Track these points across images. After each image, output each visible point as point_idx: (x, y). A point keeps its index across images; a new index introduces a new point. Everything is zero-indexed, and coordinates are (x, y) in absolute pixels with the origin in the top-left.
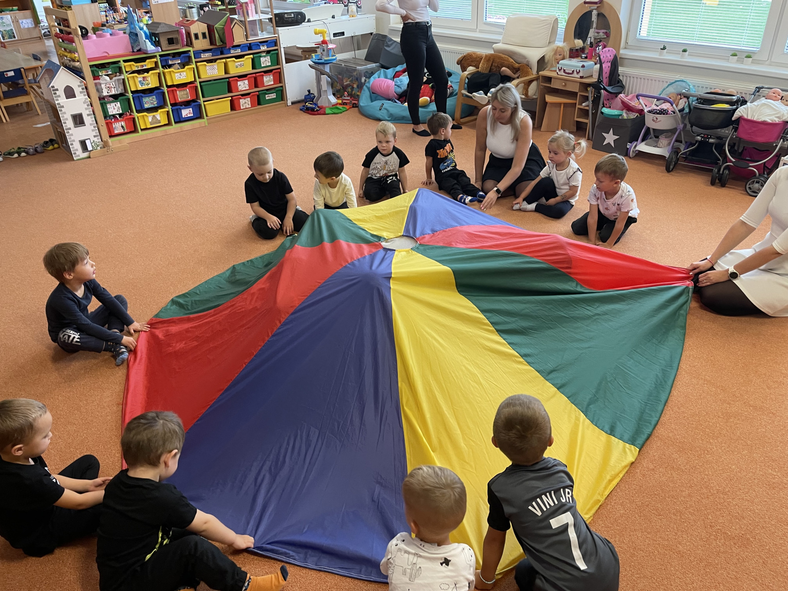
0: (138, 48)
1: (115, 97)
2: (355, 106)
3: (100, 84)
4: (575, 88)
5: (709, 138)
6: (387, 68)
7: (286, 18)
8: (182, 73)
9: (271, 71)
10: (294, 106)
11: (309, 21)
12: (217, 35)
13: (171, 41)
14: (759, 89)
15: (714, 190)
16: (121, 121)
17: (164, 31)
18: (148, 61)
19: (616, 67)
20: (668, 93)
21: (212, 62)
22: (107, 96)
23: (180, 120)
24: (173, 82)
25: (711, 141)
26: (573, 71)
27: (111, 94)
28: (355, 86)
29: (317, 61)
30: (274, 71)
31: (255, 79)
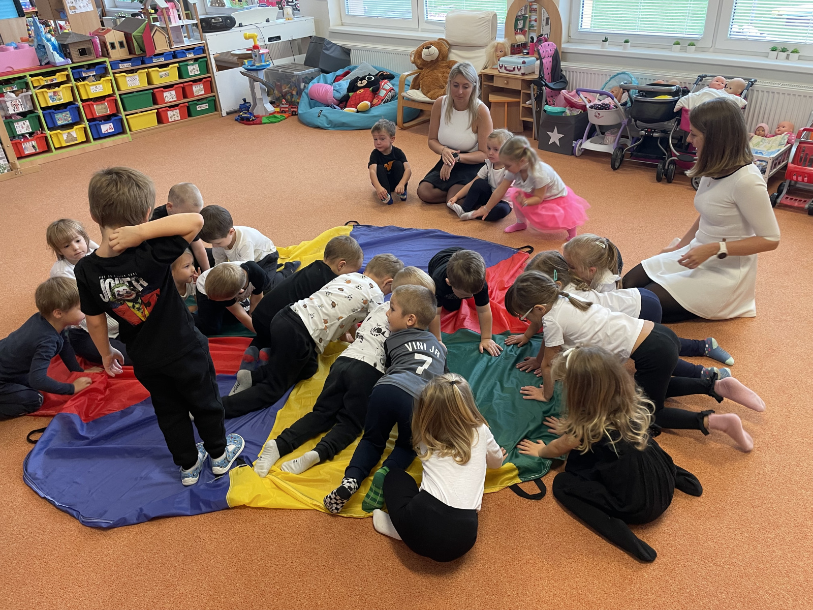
0: (46, 61)
1: (23, 115)
2: (294, 114)
3: (5, 102)
4: (517, 86)
5: (653, 133)
6: (328, 73)
7: (214, 23)
8: (98, 86)
9: (200, 80)
10: (229, 116)
11: (241, 25)
12: (135, 44)
13: (83, 52)
14: (701, 78)
15: (660, 186)
16: (31, 140)
17: (74, 41)
18: (58, 74)
19: (557, 61)
20: (611, 86)
21: (133, 73)
22: (14, 114)
23: (99, 136)
24: (88, 95)
25: (655, 135)
26: (514, 68)
27: (17, 111)
28: (294, 93)
29: (249, 67)
30: (204, 80)
31: (183, 88)
